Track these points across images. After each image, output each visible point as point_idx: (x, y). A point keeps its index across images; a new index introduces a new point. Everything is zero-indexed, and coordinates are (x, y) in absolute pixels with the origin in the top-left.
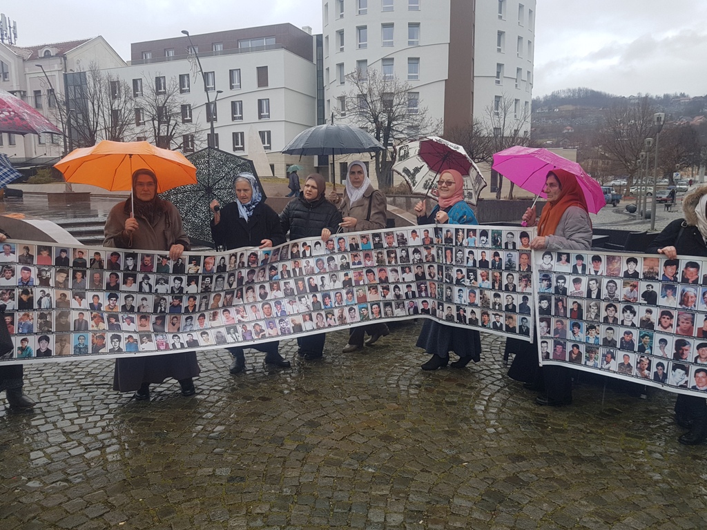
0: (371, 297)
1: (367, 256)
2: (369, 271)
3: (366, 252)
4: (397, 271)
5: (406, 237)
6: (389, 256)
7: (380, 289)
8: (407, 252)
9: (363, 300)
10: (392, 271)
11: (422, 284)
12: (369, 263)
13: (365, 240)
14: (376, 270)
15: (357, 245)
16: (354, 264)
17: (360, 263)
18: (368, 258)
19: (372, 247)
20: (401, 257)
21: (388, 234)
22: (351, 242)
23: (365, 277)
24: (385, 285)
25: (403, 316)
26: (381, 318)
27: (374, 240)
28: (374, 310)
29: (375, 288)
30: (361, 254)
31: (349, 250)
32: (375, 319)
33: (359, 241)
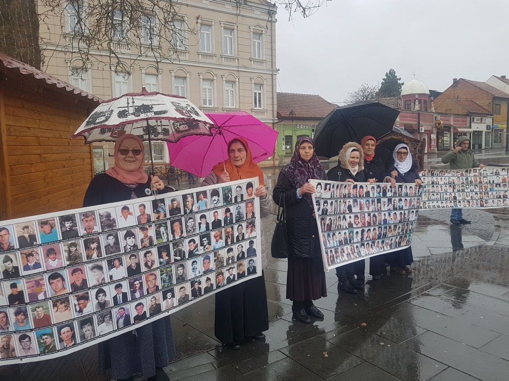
0: (57, 316)
1: (51, 252)
2: (55, 276)
3: (49, 247)
4: (100, 268)
5: (113, 216)
6: (87, 247)
7: (73, 300)
8: (116, 238)
9: (43, 322)
10: (92, 269)
11: (136, 280)
12: (54, 264)
13: (47, 228)
14: (66, 273)
15: (33, 238)
16: (27, 268)
17: (37, 265)
18: (52, 256)
19: (60, 237)
20: (107, 247)
21: (86, 215)
22: (21, 234)
23: (47, 287)
24: (80, 293)
25: (109, 333)
26: (75, 345)
27: (62, 225)
28: (63, 336)
29: (65, 301)
30: (40, 251)
31: (17, 246)
32: (66, 348)
33: (37, 231)
